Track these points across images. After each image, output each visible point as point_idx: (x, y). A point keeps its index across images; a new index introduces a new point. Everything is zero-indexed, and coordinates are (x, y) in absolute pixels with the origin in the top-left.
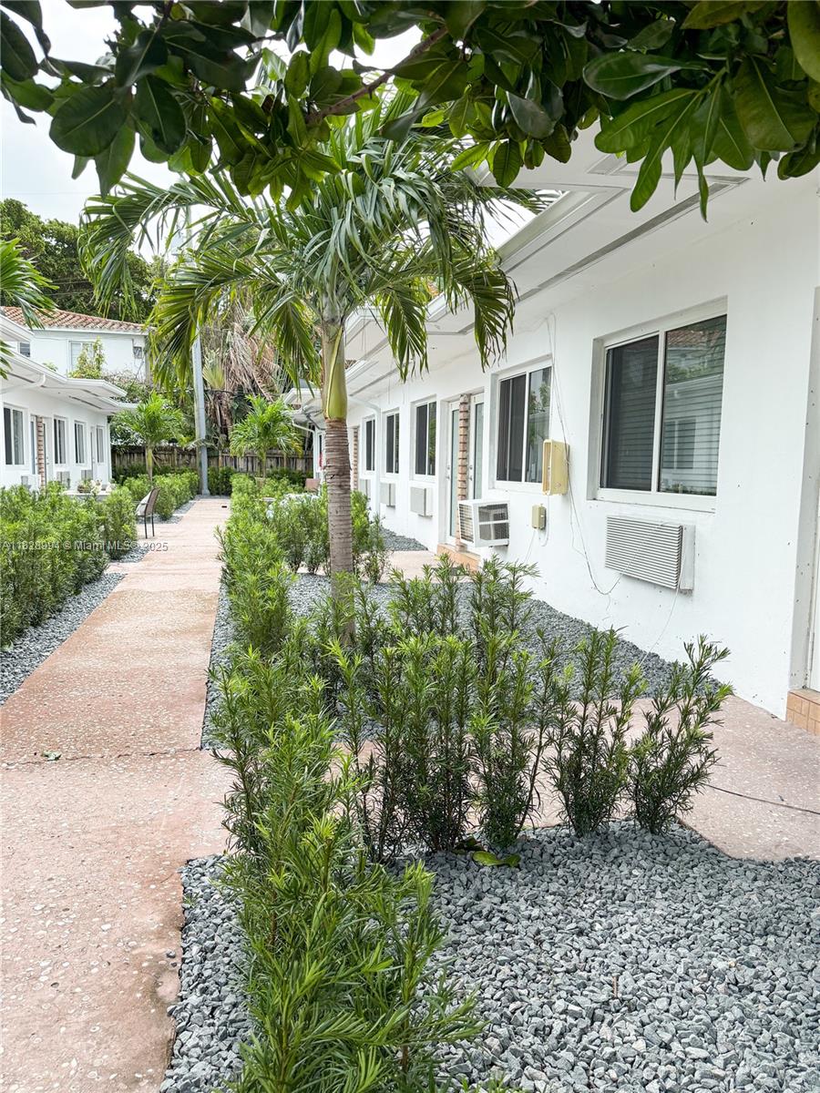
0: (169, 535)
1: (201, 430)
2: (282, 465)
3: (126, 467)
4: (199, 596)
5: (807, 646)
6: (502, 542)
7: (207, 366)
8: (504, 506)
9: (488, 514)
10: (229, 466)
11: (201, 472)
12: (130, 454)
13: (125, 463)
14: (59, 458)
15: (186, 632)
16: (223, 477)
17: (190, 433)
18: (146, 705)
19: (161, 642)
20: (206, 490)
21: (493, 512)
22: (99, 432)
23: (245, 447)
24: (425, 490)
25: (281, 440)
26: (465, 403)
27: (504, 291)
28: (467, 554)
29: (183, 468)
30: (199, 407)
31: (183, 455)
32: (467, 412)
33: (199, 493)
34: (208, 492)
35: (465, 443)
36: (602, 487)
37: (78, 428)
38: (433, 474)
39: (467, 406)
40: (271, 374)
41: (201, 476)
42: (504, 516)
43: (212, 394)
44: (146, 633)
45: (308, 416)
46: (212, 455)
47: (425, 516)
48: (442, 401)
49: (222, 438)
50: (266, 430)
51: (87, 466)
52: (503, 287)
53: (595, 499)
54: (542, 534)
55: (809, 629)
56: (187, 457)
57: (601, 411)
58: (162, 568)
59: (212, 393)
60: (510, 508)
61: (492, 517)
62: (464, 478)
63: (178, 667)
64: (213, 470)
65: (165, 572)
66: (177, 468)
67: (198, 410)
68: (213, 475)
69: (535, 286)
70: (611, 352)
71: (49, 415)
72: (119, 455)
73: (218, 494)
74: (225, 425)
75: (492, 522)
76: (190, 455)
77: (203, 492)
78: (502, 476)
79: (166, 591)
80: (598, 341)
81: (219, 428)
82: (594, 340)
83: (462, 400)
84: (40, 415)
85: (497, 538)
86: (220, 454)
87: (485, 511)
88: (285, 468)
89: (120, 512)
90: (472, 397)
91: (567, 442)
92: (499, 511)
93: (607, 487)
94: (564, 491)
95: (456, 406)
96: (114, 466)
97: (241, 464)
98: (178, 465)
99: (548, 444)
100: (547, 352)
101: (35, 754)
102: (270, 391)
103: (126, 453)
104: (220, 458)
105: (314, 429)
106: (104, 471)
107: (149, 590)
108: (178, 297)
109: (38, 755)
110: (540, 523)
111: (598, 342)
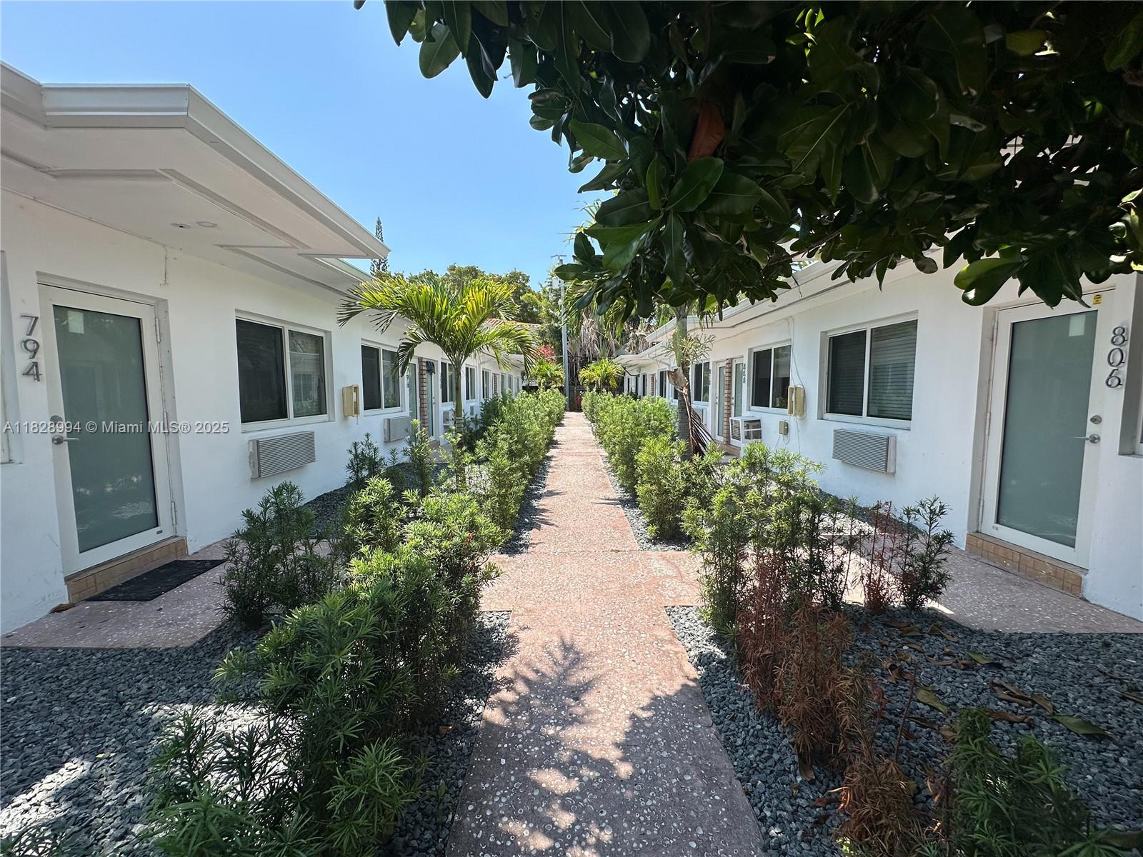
1: (567, 377)
5: (979, 509)
6: (758, 441)
8: (759, 421)
21: (752, 424)
26: (729, 363)
32: (730, 368)
34: (570, 408)
35: (730, 385)
36: (827, 412)
38: (707, 400)
42: (759, 426)
45: (624, 369)
48: (713, 362)
53: (822, 419)
54: (785, 437)
55: (980, 499)
60: (762, 422)
61: (751, 427)
62: (729, 404)
70: (832, 339)
75: (752, 430)
77: (567, 409)
78: (755, 403)
80: (824, 333)
82: (821, 332)
83: (727, 361)
85: (754, 438)
87: (748, 424)
90: (734, 361)
91: (803, 387)
92: (756, 424)
93: (831, 412)
94: (801, 414)
95: (724, 364)
99: (791, 388)
100: (789, 338)
110: (784, 431)
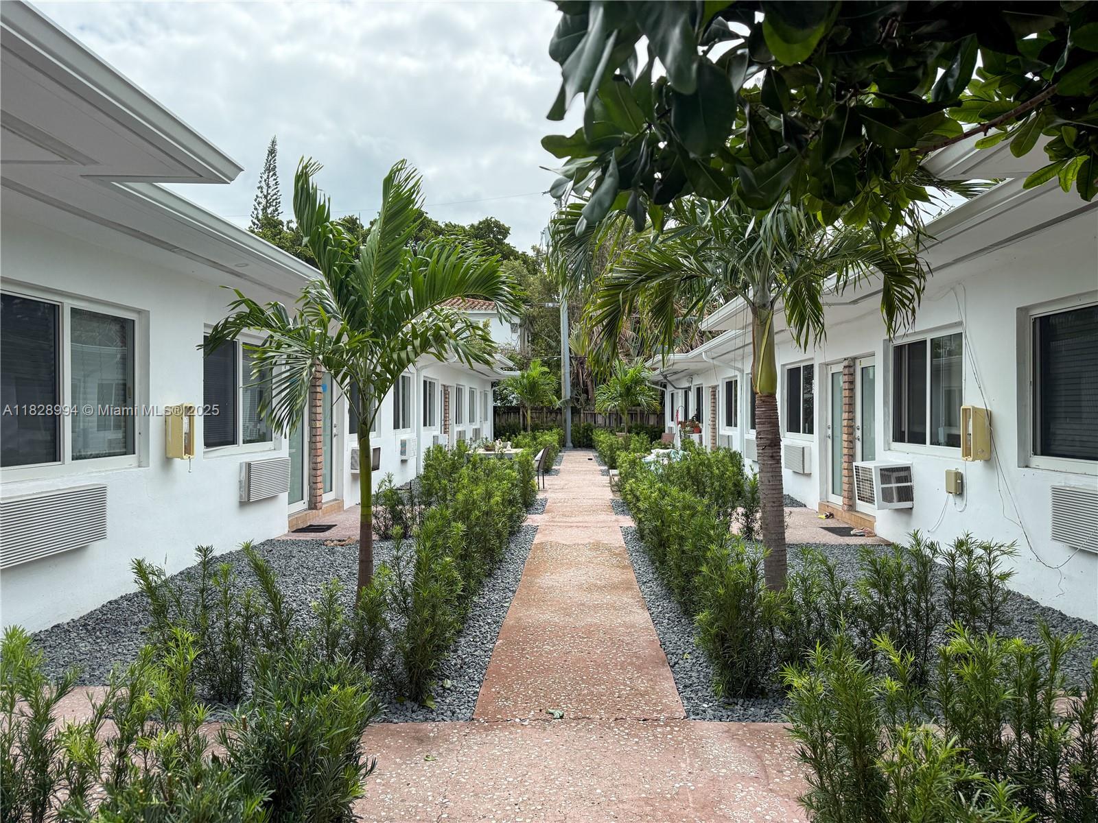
0: (556, 487)
1: (567, 392)
2: (636, 420)
3: (504, 424)
4: (610, 550)
6: (907, 505)
7: (573, 337)
8: (907, 469)
9: (890, 477)
10: (589, 421)
11: (566, 427)
12: (508, 413)
13: (503, 421)
14: (459, 420)
15: (614, 587)
16: (584, 432)
17: (558, 393)
18: (616, 665)
19: (598, 599)
20: (570, 444)
21: (895, 474)
22: (486, 395)
23: (610, 405)
24: (803, 448)
25: (642, 399)
26: (849, 367)
27: (914, 269)
28: (858, 515)
29: (550, 424)
30: (566, 370)
31: (551, 413)
32: (852, 374)
33: (564, 446)
34: (571, 445)
35: (851, 405)
36: (1035, 454)
37: (472, 393)
38: (811, 431)
39: (852, 370)
40: (626, 340)
41: (565, 431)
42: (908, 479)
43: (578, 361)
44: (580, 587)
45: (665, 377)
46: (575, 411)
47: (804, 474)
48: (821, 365)
49: (583, 397)
50: (628, 392)
51: (476, 425)
52: (913, 266)
53: (1027, 467)
54: (958, 500)
56: (554, 415)
57: (1029, 378)
58: (565, 520)
59: (576, 359)
60: (913, 471)
61: (893, 480)
62: (851, 438)
63: (625, 625)
64: (576, 425)
65: (569, 524)
66: (545, 425)
67: (564, 375)
68: (576, 430)
69: (950, 261)
70: (1038, 321)
71: (451, 383)
72: (499, 415)
73: (580, 447)
74: (587, 386)
75: (894, 485)
76: (557, 413)
77: (567, 445)
78: (899, 437)
79: (578, 545)
80: (1022, 310)
81: (582, 389)
82: (1018, 309)
83: (846, 363)
84: (447, 384)
85: (900, 500)
86: (582, 411)
87: (887, 474)
88: (639, 422)
89: (528, 470)
90: (858, 362)
91: (988, 408)
92: (902, 474)
93: (1042, 454)
94: (987, 457)
95: (839, 368)
96: (494, 424)
97: (600, 420)
98: (547, 423)
99: (965, 410)
100: (957, 320)
101: (541, 711)
102: (626, 355)
103: (504, 413)
104: (582, 415)
105: (665, 387)
106: (487, 430)
107: (564, 542)
108: (612, 292)
109: (544, 711)
110: (956, 489)
111: (1022, 312)
